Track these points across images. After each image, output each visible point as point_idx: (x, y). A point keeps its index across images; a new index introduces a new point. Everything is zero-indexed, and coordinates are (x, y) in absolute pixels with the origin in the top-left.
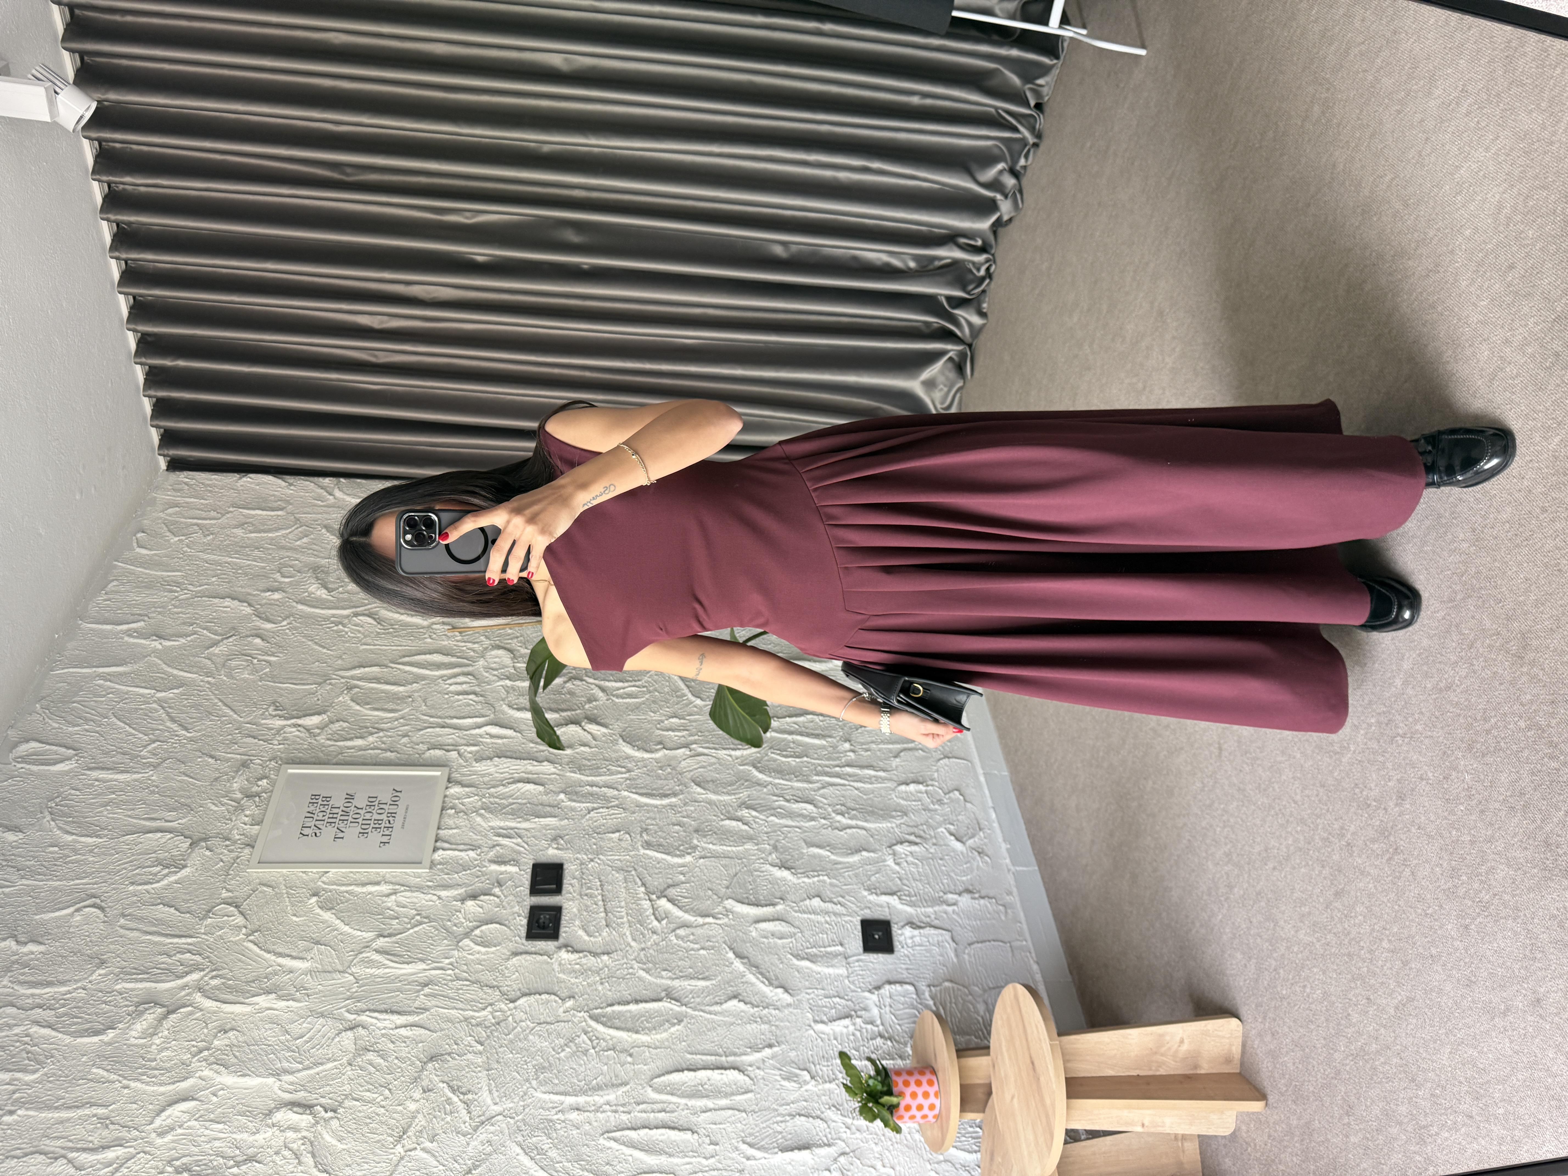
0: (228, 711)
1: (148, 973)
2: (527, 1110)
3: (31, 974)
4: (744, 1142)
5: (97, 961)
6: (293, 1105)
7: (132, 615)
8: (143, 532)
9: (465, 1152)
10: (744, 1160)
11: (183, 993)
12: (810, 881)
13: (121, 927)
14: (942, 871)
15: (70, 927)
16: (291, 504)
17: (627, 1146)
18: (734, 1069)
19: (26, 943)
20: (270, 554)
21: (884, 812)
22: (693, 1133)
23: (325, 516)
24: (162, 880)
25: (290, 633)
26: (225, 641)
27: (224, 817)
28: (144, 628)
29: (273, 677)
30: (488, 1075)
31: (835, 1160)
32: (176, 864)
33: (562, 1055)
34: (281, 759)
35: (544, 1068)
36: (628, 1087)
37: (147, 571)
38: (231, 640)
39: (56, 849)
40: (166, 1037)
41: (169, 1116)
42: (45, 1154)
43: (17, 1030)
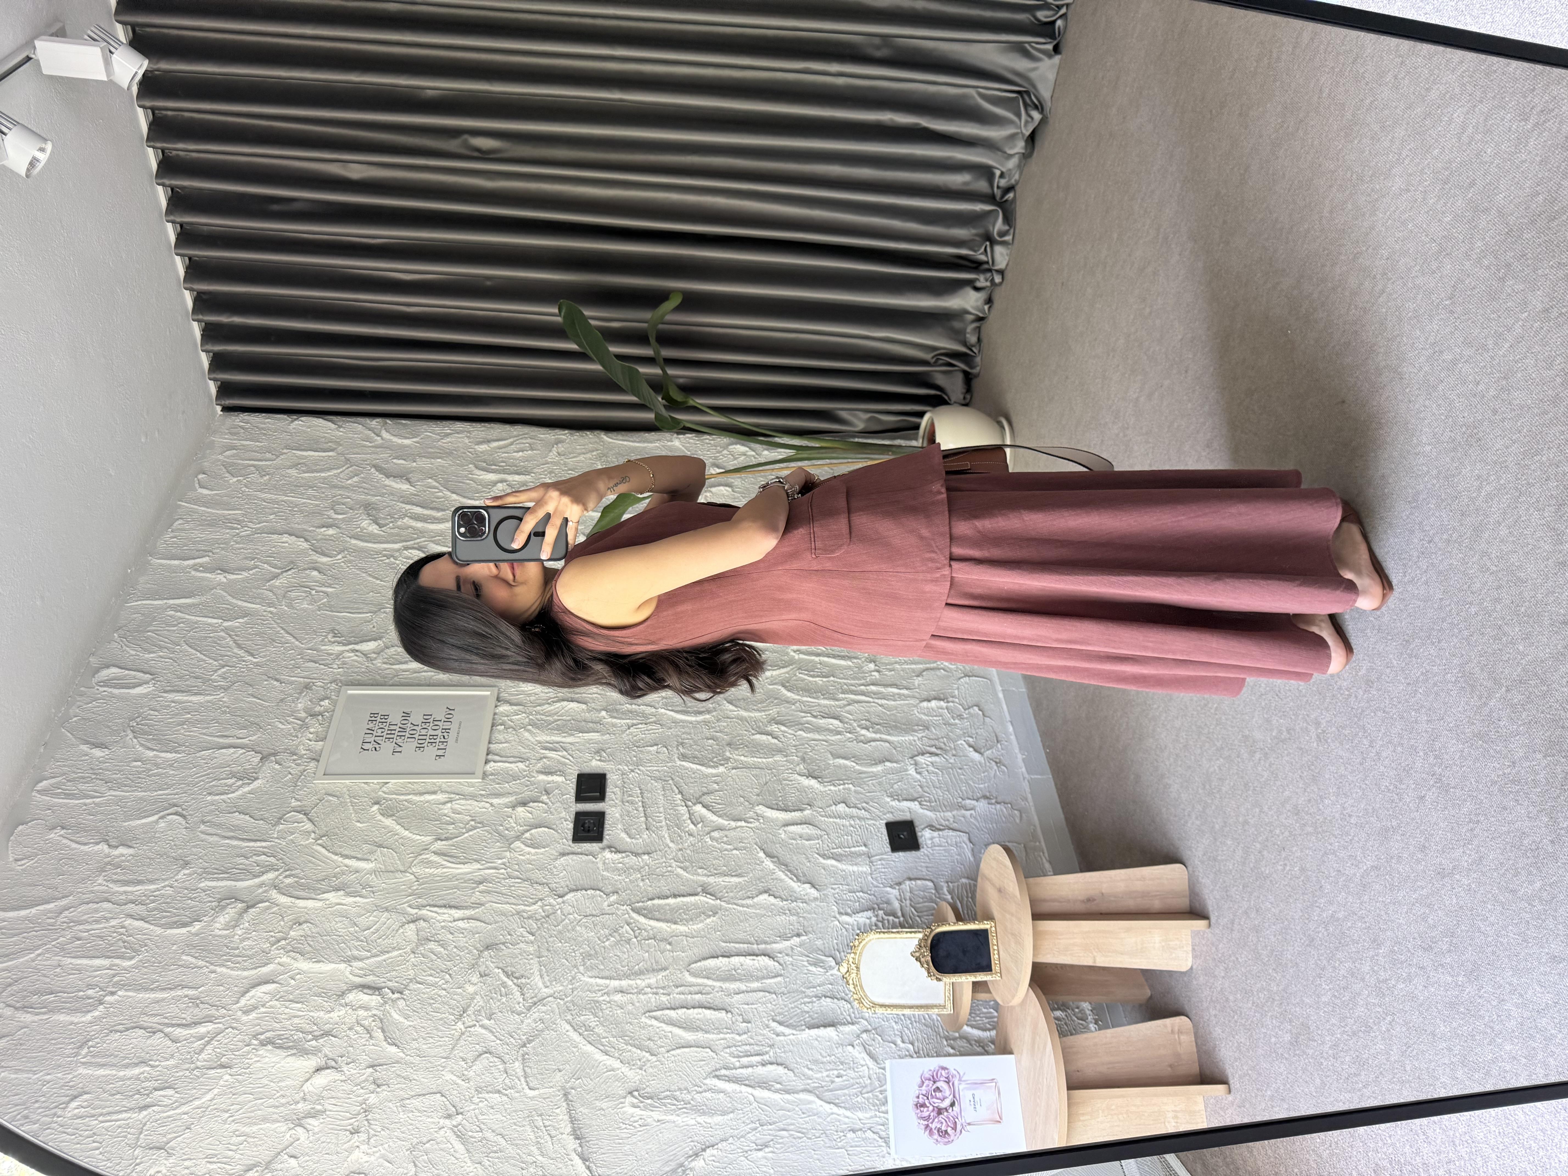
0: (290, 638)
1: (228, 873)
2: (575, 993)
3: (123, 874)
4: (774, 1021)
5: (181, 862)
6: (363, 987)
7: (197, 551)
8: (204, 473)
9: (519, 1029)
10: (774, 1036)
11: (260, 890)
12: (836, 789)
13: (202, 832)
14: (961, 780)
15: (155, 833)
16: (341, 445)
17: (667, 1024)
18: (765, 955)
19: (117, 847)
20: (323, 493)
21: (907, 726)
22: (727, 1012)
23: (374, 456)
24: (237, 790)
25: (345, 566)
26: (285, 574)
27: (291, 735)
28: (209, 563)
29: (331, 606)
30: (539, 962)
31: (858, 1036)
32: (248, 777)
33: (607, 943)
34: (341, 681)
35: (590, 955)
36: (668, 971)
37: (209, 510)
38: (290, 573)
39: (139, 763)
40: (247, 929)
41: (253, 997)
42: (145, 1029)
43: (113, 923)
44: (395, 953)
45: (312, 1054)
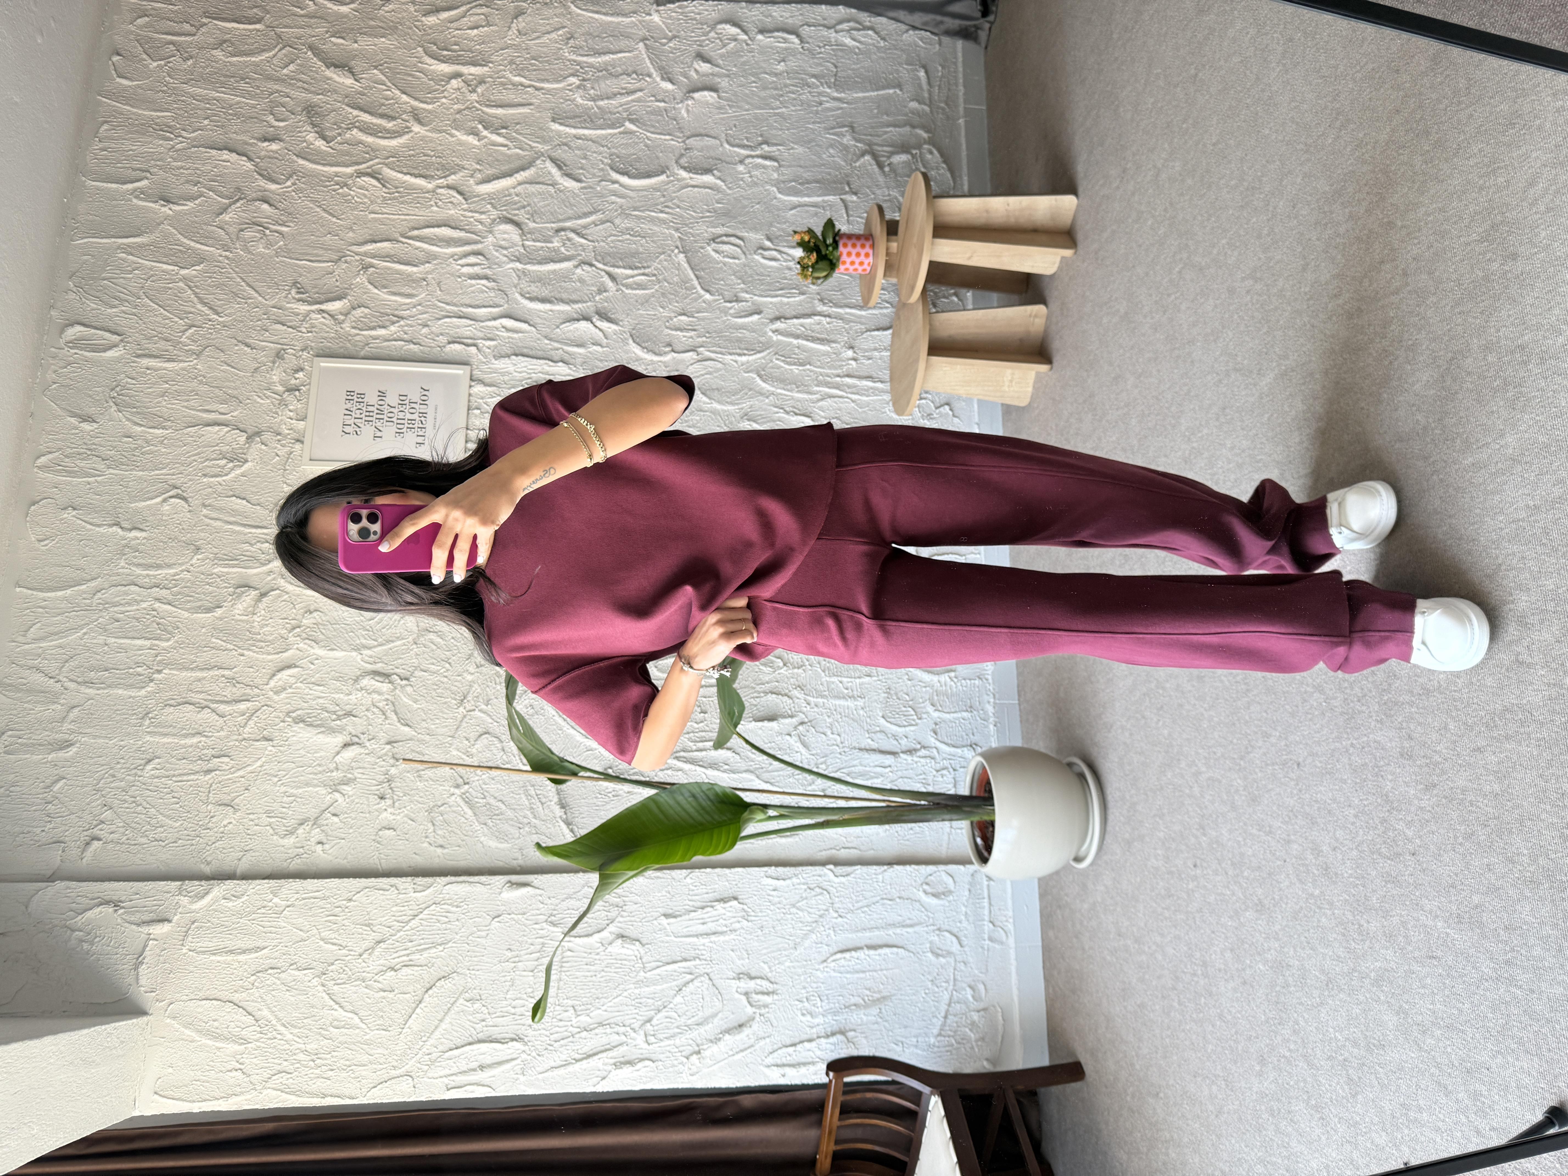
0: (253, 292)
1: (237, 560)
3: (142, 557)
5: (193, 547)
7: (134, 170)
8: (118, 54)
11: (269, 578)
13: (206, 516)
15: (162, 516)
19: (131, 530)
20: (258, 88)
23: (308, 31)
24: (229, 472)
25: (296, 197)
26: (233, 207)
27: (271, 411)
28: (149, 188)
29: (289, 251)
32: (237, 458)
34: (313, 350)
37: (135, 110)
38: (238, 205)
39: (130, 439)
40: (264, 616)
41: (280, 679)
42: (193, 704)
43: (144, 605)
44: (399, 643)
45: (339, 732)
